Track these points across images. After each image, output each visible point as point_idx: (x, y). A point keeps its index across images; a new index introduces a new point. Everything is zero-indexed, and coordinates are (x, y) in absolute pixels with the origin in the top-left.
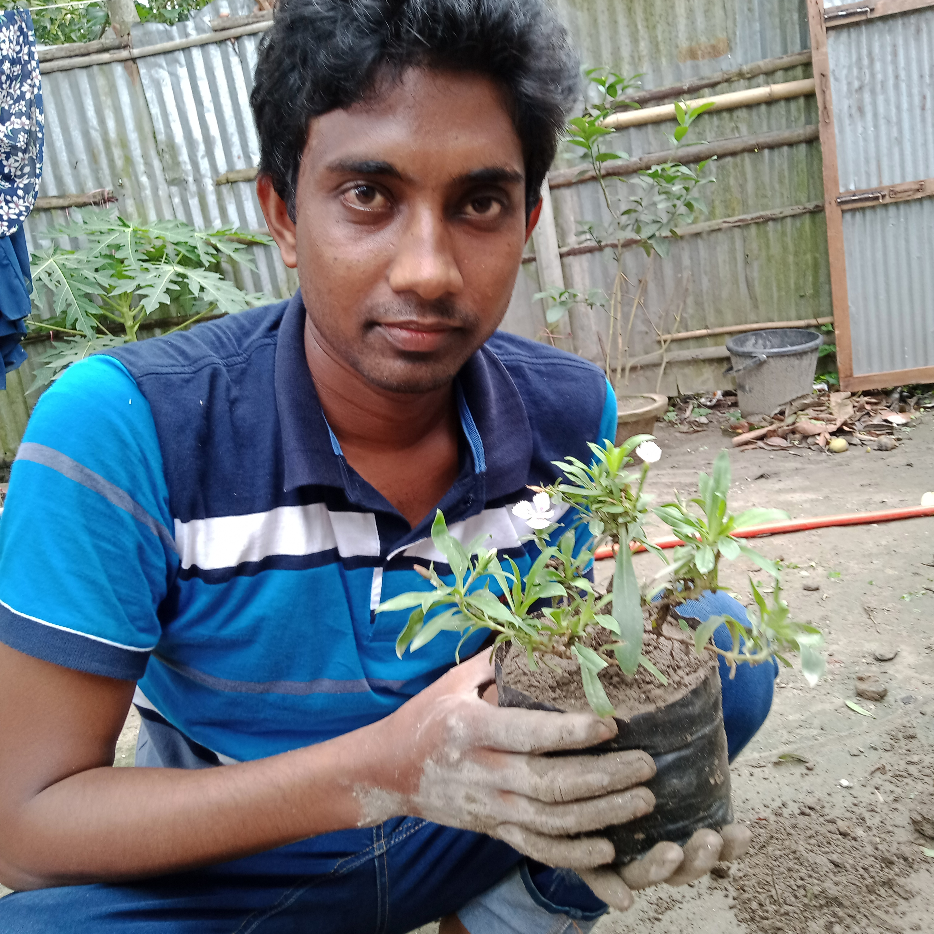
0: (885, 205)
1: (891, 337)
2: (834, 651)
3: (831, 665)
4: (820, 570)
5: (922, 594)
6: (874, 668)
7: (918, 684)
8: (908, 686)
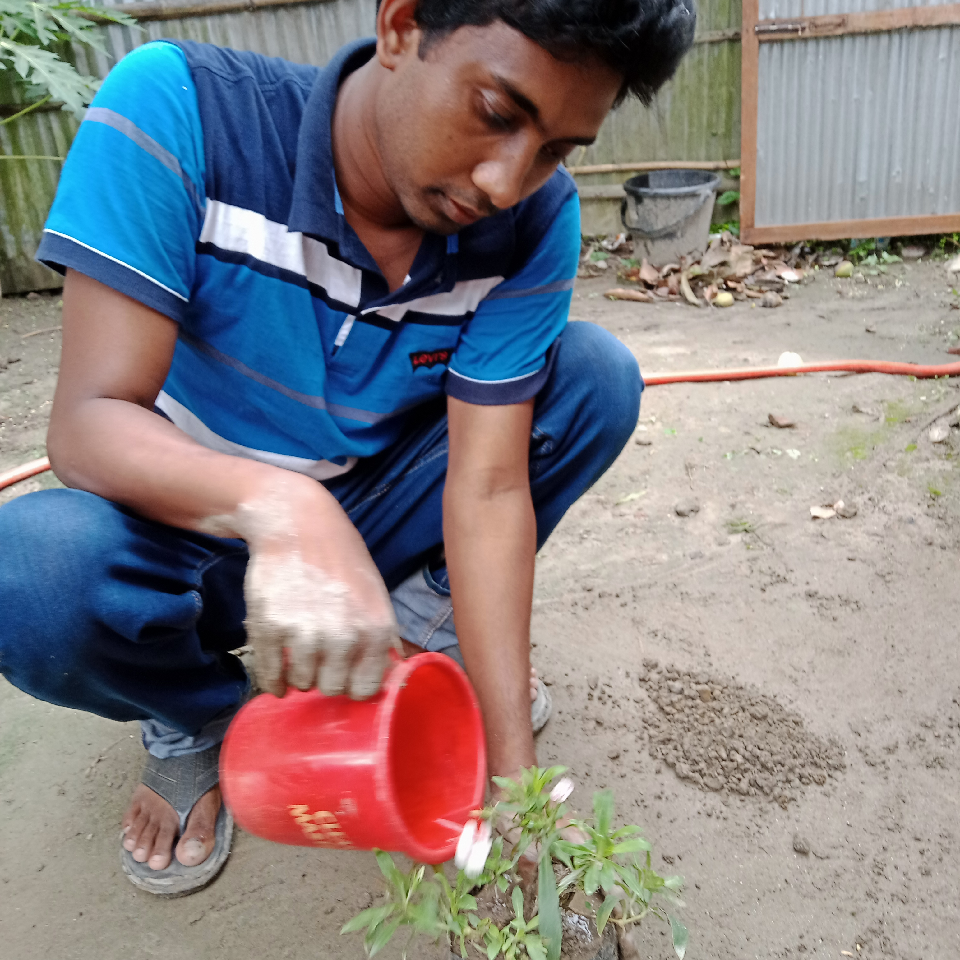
0: (805, 40)
1: (797, 188)
2: (644, 505)
3: (637, 518)
4: (658, 425)
5: (745, 453)
6: (676, 523)
7: (711, 540)
8: (701, 541)
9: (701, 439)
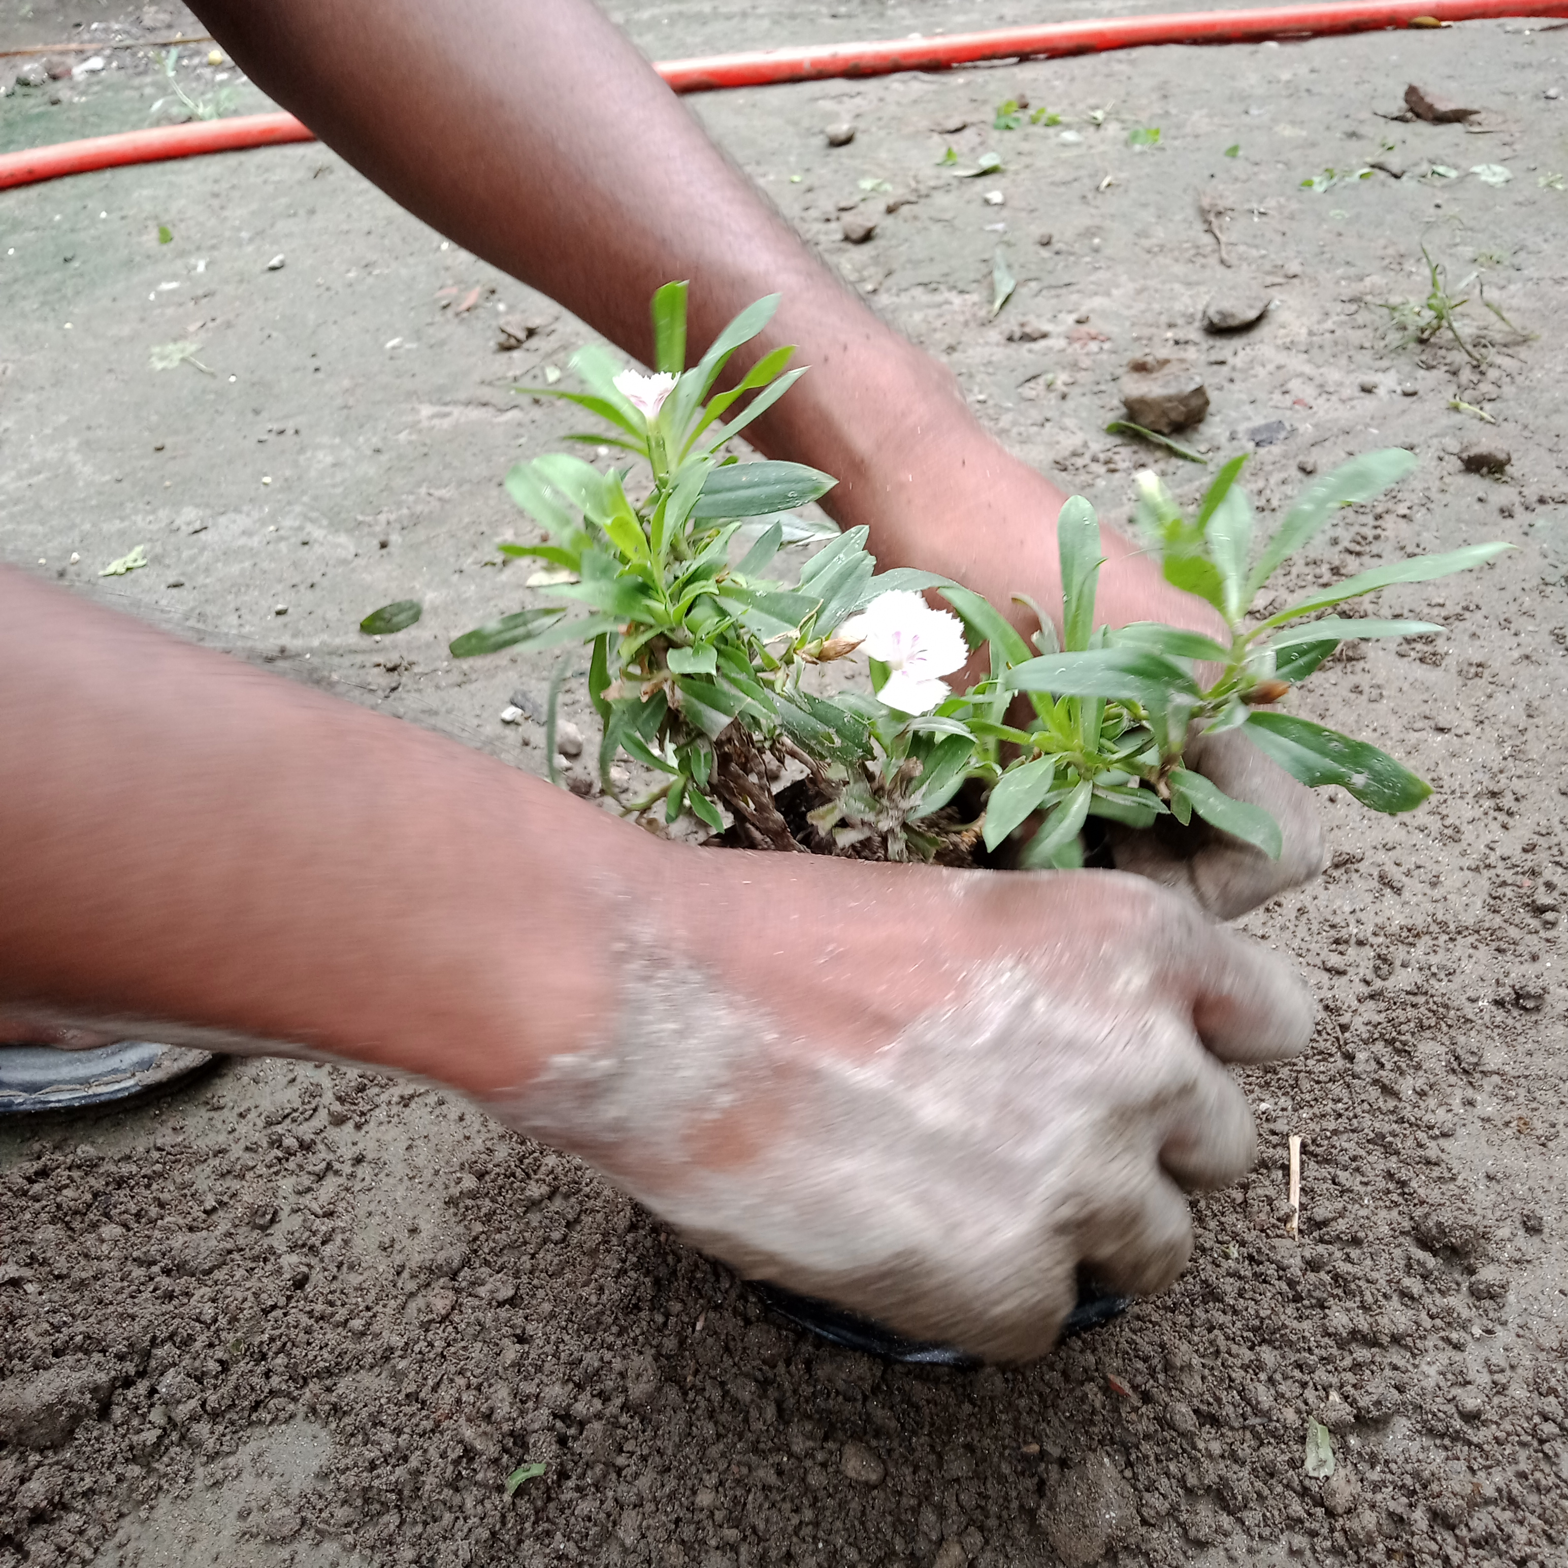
2: (1093, 310)
3: (1077, 346)
4: (1112, 129)
5: (1362, 176)
6: (1191, 353)
7: (1308, 392)
8: (1277, 396)
9: (1233, 152)
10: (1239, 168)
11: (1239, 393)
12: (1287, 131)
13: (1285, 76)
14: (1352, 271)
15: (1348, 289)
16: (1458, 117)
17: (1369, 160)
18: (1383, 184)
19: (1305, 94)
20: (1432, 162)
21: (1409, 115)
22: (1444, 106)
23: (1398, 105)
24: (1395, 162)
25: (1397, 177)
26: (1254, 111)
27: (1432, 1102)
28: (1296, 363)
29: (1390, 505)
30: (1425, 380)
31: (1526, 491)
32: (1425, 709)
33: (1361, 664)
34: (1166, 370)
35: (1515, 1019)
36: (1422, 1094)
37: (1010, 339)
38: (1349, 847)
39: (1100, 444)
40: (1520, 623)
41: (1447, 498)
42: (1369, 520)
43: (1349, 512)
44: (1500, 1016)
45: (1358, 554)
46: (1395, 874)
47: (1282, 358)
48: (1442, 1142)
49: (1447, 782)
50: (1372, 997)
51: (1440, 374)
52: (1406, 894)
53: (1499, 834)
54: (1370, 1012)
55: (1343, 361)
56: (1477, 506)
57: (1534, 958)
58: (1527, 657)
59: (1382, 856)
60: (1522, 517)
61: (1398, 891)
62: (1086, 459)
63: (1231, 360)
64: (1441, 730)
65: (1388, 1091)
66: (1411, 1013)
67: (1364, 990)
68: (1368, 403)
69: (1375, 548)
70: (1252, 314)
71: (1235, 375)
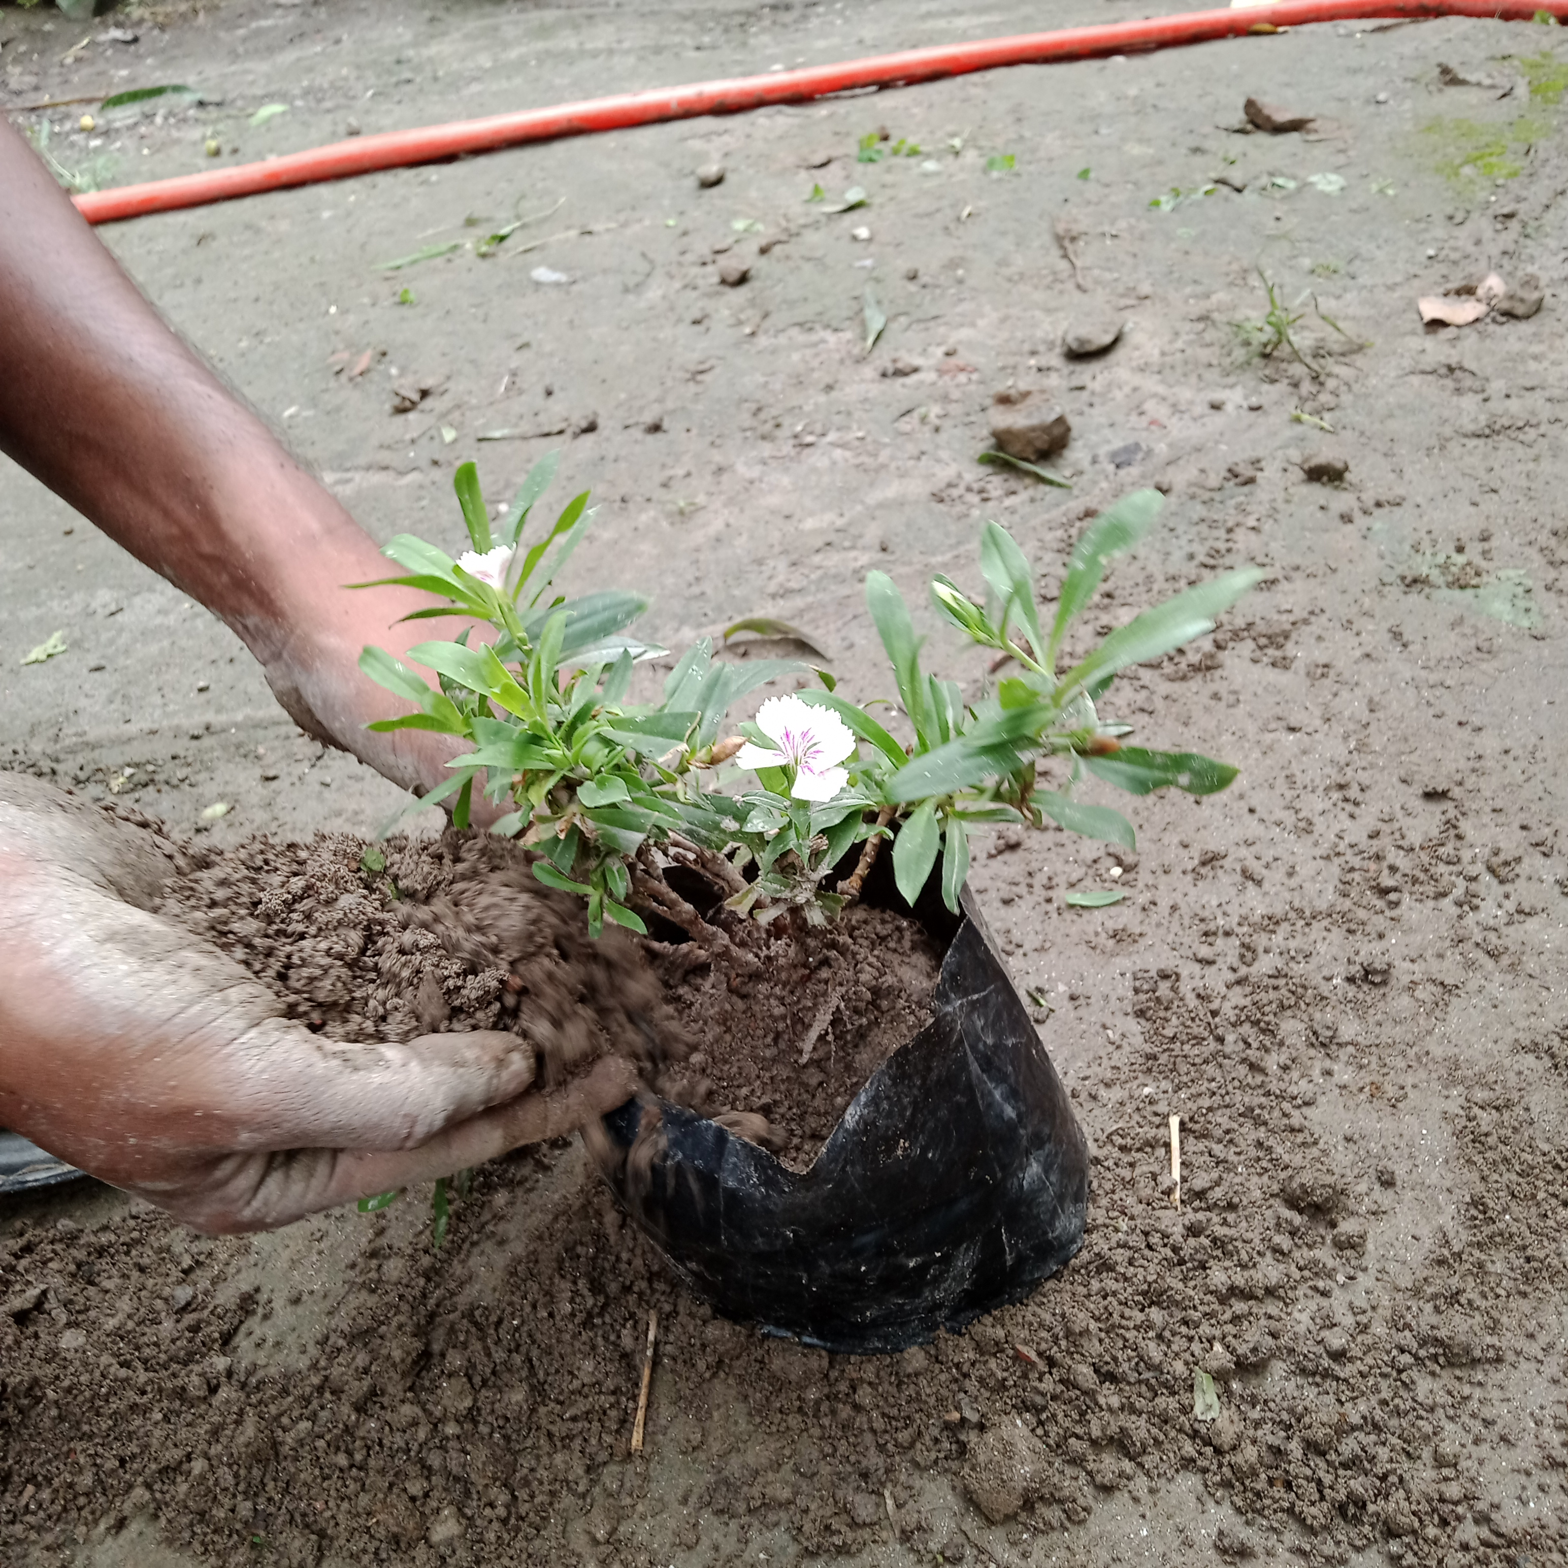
2: (960, 342)
3: (947, 378)
4: (970, 156)
5: (1207, 193)
6: (1053, 380)
7: (1161, 412)
8: (1134, 418)
9: (1084, 175)
10: (1092, 190)
11: (1098, 415)
12: (1135, 150)
13: (1133, 91)
14: (1199, 289)
15: (1197, 308)
16: (1296, 126)
17: (1214, 175)
18: (1226, 199)
19: (1150, 110)
20: (1271, 174)
21: (1249, 127)
22: (1281, 117)
23: (1238, 117)
24: (1236, 176)
25: (1239, 191)
26: (1104, 131)
27: (1295, 1075)
28: (1151, 384)
29: (1240, 518)
30: (1270, 394)
31: (1364, 496)
32: (1278, 711)
33: (1218, 673)
34: (1029, 401)
35: (1366, 994)
36: (1285, 1068)
37: (884, 375)
38: (1215, 845)
39: (974, 474)
40: (1362, 623)
41: (1292, 508)
42: (1222, 533)
43: (1203, 528)
44: (1352, 991)
45: (1213, 567)
46: (1256, 868)
47: (1137, 380)
48: (1306, 1110)
49: (1300, 779)
50: (1238, 982)
51: (1282, 386)
52: (1266, 885)
53: (1347, 823)
54: (1237, 997)
55: (1193, 379)
56: (1319, 514)
57: (1381, 936)
58: (1368, 656)
59: (1244, 852)
60: (1361, 521)
61: (1259, 883)
62: (961, 490)
63: (1090, 385)
64: (1292, 730)
65: (1254, 1067)
66: (1272, 995)
67: (1231, 977)
68: (1217, 420)
69: (1228, 561)
70: (1107, 339)
71: (1096, 400)
